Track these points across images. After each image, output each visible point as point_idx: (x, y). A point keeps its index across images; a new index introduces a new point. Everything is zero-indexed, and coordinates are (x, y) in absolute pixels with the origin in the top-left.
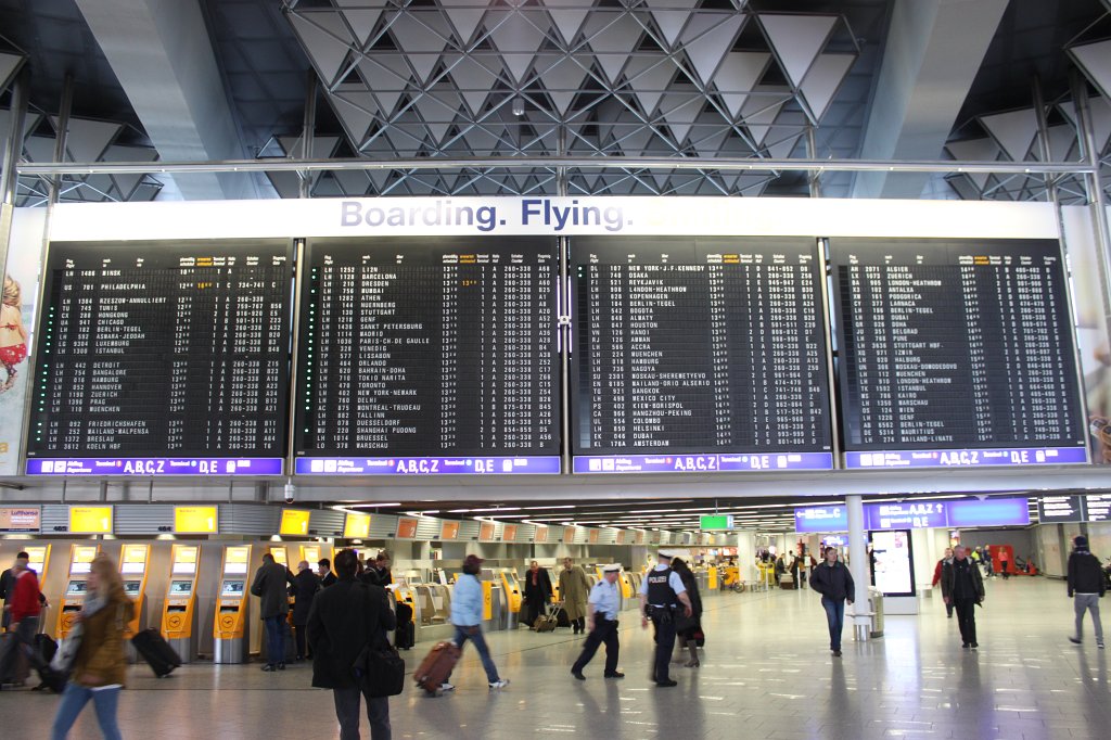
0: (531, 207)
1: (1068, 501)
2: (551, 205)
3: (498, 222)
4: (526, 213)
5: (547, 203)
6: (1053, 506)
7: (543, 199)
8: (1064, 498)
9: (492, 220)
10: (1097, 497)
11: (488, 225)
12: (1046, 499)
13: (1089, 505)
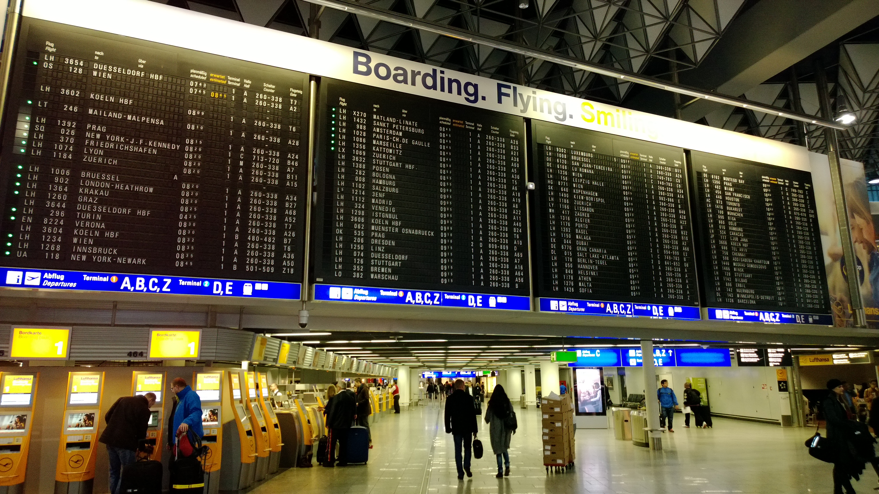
0: (504, 90)
1: (756, 352)
2: (518, 91)
3: (480, 98)
4: (500, 94)
5: (515, 89)
6: (746, 355)
7: (512, 85)
8: (753, 350)
9: (476, 94)
10: (774, 350)
11: (472, 98)
12: (742, 350)
13: (770, 355)
